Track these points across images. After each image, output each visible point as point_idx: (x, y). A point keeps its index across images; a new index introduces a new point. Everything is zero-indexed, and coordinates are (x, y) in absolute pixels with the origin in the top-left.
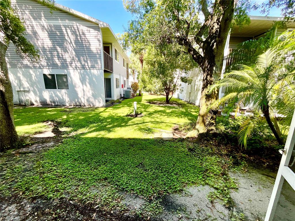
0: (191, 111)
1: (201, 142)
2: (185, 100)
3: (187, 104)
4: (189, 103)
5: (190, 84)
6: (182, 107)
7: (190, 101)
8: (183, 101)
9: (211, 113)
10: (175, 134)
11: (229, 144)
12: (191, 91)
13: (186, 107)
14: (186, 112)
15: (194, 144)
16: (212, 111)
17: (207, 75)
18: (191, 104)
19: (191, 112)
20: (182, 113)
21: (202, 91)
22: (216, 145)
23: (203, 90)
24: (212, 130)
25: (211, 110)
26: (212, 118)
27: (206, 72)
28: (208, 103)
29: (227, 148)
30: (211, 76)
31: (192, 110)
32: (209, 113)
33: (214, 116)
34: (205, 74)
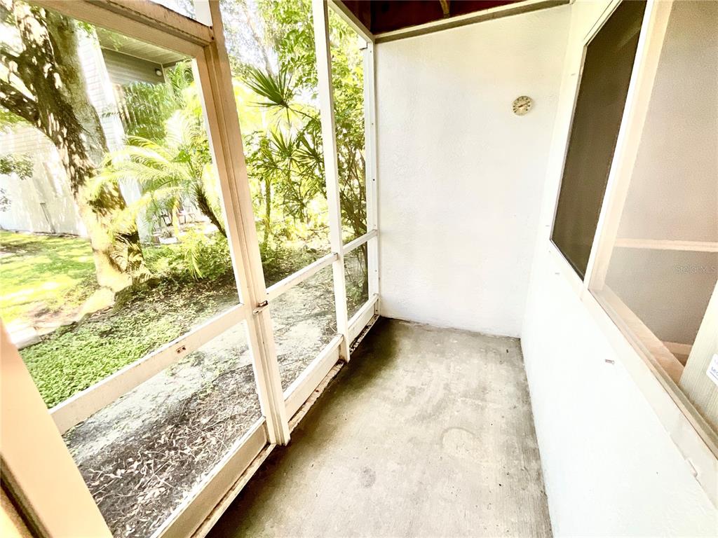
0: (72, 257)
1: (128, 308)
2: (32, 230)
3: (49, 239)
4: (52, 235)
5: (26, 177)
6: (30, 252)
7: (53, 228)
8: (26, 234)
9: (124, 242)
10: (40, 324)
11: (183, 287)
12: (44, 197)
13: (48, 248)
14: (54, 263)
15: (112, 319)
16: (124, 236)
17: (71, 153)
18: (61, 236)
19: (74, 259)
20: (41, 268)
21: (75, 194)
22: (162, 301)
23: (77, 192)
24: (142, 276)
25: (120, 234)
26: (130, 250)
27: (63, 147)
28: (106, 220)
29: (182, 295)
30: (83, 156)
31: (74, 252)
32: (118, 242)
33: (135, 246)
34: (65, 151)
